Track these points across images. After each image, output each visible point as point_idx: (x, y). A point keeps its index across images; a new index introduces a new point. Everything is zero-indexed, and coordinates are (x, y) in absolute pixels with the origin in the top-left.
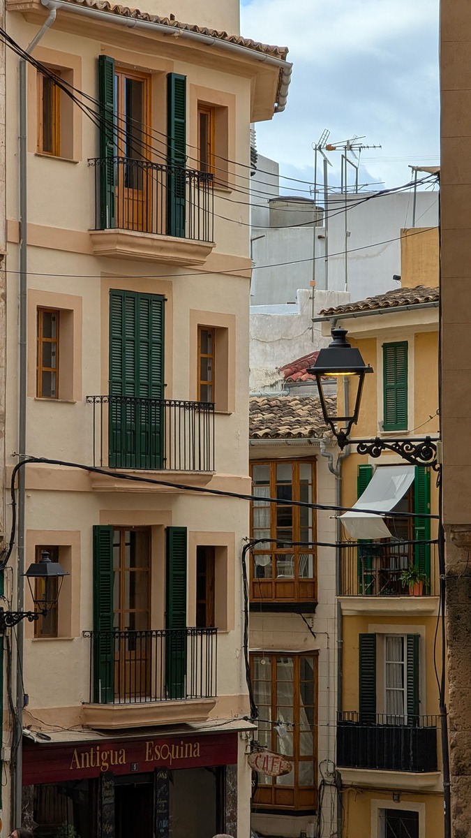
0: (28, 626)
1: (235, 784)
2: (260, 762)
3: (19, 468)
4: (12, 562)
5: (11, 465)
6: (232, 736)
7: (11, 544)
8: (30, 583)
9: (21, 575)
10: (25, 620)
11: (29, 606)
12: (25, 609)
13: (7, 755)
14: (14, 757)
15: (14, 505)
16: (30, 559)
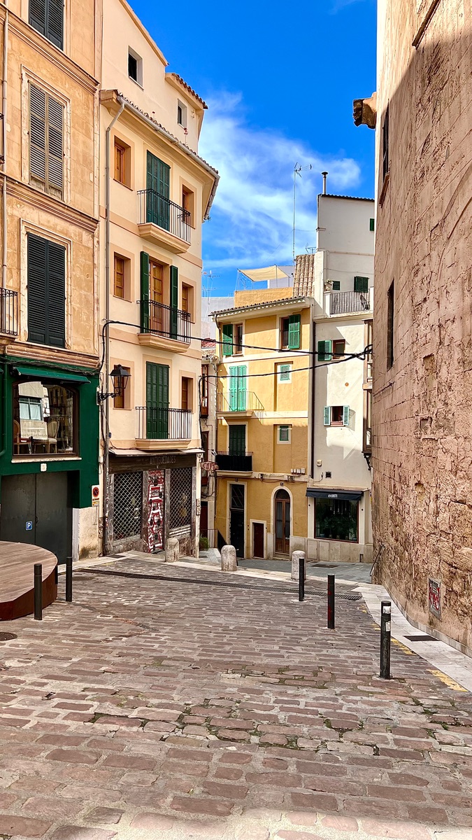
0: (111, 399)
1: (196, 474)
2: (205, 466)
3: (106, 326)
4: (103, 370)
5: (102, 324)
6: (194, 455)
7: (103, 361)
8: (111, 379)
9: (107, 375)
10: (110, 397)
11: (111, 390)
12: (109, 392)
13: (101, 460)
14: (104, 462)
15: (104, 343)
16: (111, 369)
